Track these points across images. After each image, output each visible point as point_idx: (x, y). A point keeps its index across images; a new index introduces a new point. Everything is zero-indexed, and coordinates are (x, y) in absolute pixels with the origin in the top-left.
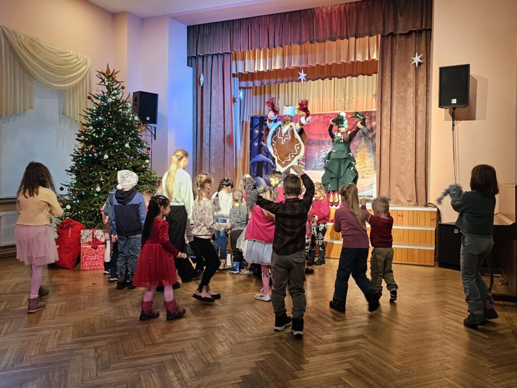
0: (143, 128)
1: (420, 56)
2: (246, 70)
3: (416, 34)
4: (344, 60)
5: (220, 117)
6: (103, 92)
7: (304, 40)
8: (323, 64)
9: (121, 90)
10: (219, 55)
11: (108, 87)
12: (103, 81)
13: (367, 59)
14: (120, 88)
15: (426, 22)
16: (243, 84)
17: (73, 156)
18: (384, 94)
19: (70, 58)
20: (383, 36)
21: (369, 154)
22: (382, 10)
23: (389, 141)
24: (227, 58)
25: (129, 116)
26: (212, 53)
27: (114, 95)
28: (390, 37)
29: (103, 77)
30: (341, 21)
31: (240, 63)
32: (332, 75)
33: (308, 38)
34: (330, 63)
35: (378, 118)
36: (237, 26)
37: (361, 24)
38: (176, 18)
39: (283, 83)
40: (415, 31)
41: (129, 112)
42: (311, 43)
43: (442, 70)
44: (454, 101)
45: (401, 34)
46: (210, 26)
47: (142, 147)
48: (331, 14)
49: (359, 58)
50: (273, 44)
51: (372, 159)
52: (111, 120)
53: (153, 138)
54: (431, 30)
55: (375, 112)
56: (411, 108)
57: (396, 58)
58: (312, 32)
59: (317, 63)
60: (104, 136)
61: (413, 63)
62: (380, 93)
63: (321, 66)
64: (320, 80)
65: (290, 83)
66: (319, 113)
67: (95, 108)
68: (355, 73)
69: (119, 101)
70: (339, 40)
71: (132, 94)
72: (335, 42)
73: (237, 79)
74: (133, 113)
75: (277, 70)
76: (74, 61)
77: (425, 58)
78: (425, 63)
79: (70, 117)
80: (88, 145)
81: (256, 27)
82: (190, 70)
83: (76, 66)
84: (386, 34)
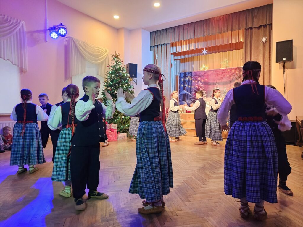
0: (131, 79)
1: (266, 38)
2: (178, 51)
3: (263, 27)
4: (225, 43)
5: (165, 73)
6: (114, 64)
7: (205, 34)
8: (215, 46)
9: (122, 63)
10: (165, 45)
11: (116, 62)
12: (114, 59)
13: (238, 41)
14: (121, 61)
16: (176, 58)
18: (247, 58)
20: (246, 29)
22: (245, 16)
24: (168, 45)
25: (125, 74)
26: (161, 44)
27: (119, 65)
28: (250, 29)
29: (114, 57)
30: (224, 23)
31: (174, 48)
32: (220, 50)
33: (207, 33)
34: (219, 45)
36: (173, 30)
37: (234, 24)
38: (145, 29)
39: (195, 56)
40: (263, 25)
41: (125, 72)
42: (209, 35)
43: (278, 44)
44: (284, 59)
45: (255, 28)
46: (160, 31)
47: (131, 88)
48: (219, 20)
49: (234, 41)
50: (190, 37)
52: (118, 76)
53: (136, 84)
54: (271, 24)
57: (253, 39)
58: (209, 30)
59: (212, 45)
60: (115, 83)
61: (262, 41)
62: (245, 58)
64: (214, 53)
65: (198, 56)
66: (213, 69)
67: (110, 71)
68: (231, 49)
69: (121, 68)
70: (223, 33)
71: (126, 65)
72: (221, 34)
73: (173, 55)
74: (127, 73)
75: (192, 50)
76: (101, 51)
77: (268, 39)
78: (269, 41)
79: (100, 76)
80: (108, 88)
81: (182, 30)
82: (152, 52)
83: (102, 53)
84: (248, 28)
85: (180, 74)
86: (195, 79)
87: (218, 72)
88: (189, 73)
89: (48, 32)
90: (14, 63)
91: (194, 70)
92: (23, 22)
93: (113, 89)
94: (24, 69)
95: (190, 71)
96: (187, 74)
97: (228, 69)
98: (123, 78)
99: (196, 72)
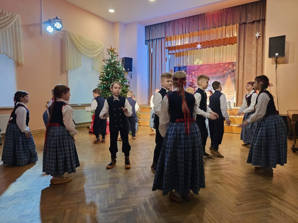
0: (127, 73)
1: (259, 33)
2: (172, 45)
4: (219, 37)
5: (160, 67)
6: (109, 58)
7: (200, 29)
8: (209, 40)
9: (117, 57)
10: (160, 39)
11: (112, 56)
12: (109, 53)
13: (231, 36)
14: (116, 56)
15: (263, 16)
16: (171, 52)
17: (98, 86)
18: (240, 52)
19: (95, 44)
20: (240, 24)
21: (232, 83)
22: (239, 11)
23: (242, 76)
24: (163, 40)
25: (120, 68)
26: (156, 38)
27: (114, 59)
28: (243, 25)
29: (109, 51)
30: (218, 18)
31: (169, 42)
32: (214, 45)
33: (202, 28)
34: (212, 40)
35: (237, 65)
36: (168, 24)
37: (228, 19)
38: (140, 23)
39: (190, 51)
40: (257, 21)
41: (120, 66)
42: (203, 30)
43: (271, 39)
44: (277, 54)
45: (249, 23)
46: (155, 25)
47: (126, 82)
48: (213, 15)
49: (228, 36)
50: (185, 32)
51: (234, 85)
52: (113, 70)
53: (131, 78)
54: (265, 20)
55: (235, 62)
56: (254, 59)
57: (247, 34)
58: (204, 25)
59: (206, 40)
60: (110, 77)
61: (255, 36)
62: (238, 52)
63: (208, 41)
64: (208, 48)
65: (193, 50)
66: (207, 64)
67: (106, 65)
68: (225, 44)
69: (116, 62)
70: (217, 28)
71: (121, 59)
72: (215, 29)
73: (167, 50)
74: (122, 67)
75: (187, 44)
76: (97, 45)
77: (262, 34)
78: (262, 36)
79: (95, 70)
80: (104, 81)
81: (177, 24)
82: (147, 46)
83: (98, 47)
84: (241, 23)
85: (175, 68)
86: (190, 73)
87: (213, 67)
88: (184, 67)
89: (43, 25)
90: (9, 57)
91: (189, 65)
92: (18, 16)
93: (109, 83)
94: (20, 63)
95: (185, 65)
96: (181, 68)
97: (221, 63)
98: (118, 72)
99: (190, 66)
